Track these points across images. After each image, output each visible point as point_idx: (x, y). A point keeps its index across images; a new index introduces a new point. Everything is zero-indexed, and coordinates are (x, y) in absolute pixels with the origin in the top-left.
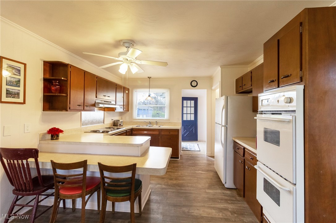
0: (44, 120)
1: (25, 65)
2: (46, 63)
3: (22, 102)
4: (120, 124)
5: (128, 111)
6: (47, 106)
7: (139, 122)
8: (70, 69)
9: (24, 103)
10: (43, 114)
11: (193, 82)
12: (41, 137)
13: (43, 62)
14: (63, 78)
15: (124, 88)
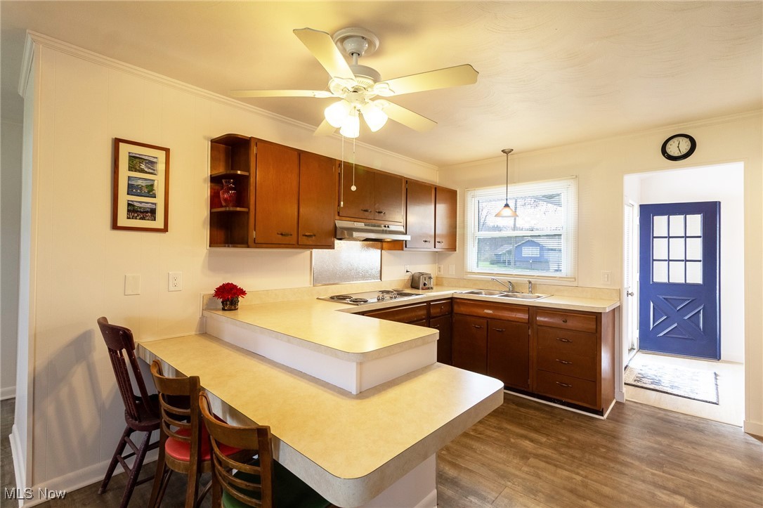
0: (213, 266)
1: (167, 151)
2: (216, 143)
3: (162, 226)
4: (425, 284)
5: (454, 249)
6: (221, 235)
7: (481, 281)
8: (254, 150)
9: (165, 230)
10: (210, 255)
11: (671, 142)
12: (205, 301)
13: (210, 143)
14: (239, 172)
15: (436, 188)
